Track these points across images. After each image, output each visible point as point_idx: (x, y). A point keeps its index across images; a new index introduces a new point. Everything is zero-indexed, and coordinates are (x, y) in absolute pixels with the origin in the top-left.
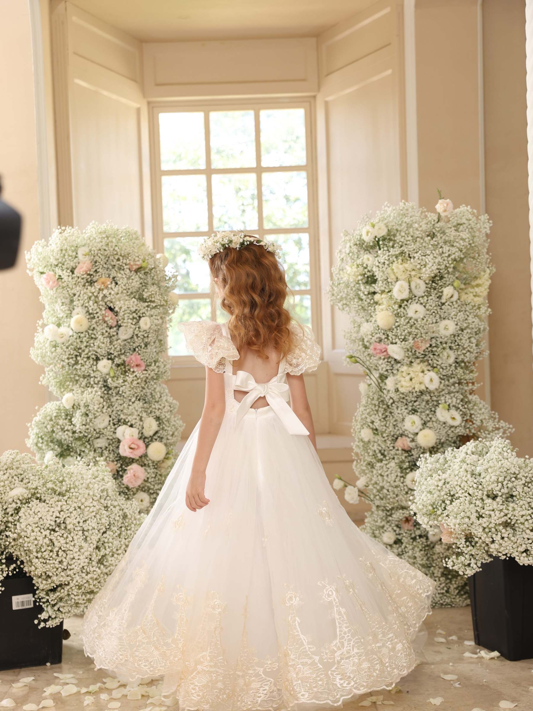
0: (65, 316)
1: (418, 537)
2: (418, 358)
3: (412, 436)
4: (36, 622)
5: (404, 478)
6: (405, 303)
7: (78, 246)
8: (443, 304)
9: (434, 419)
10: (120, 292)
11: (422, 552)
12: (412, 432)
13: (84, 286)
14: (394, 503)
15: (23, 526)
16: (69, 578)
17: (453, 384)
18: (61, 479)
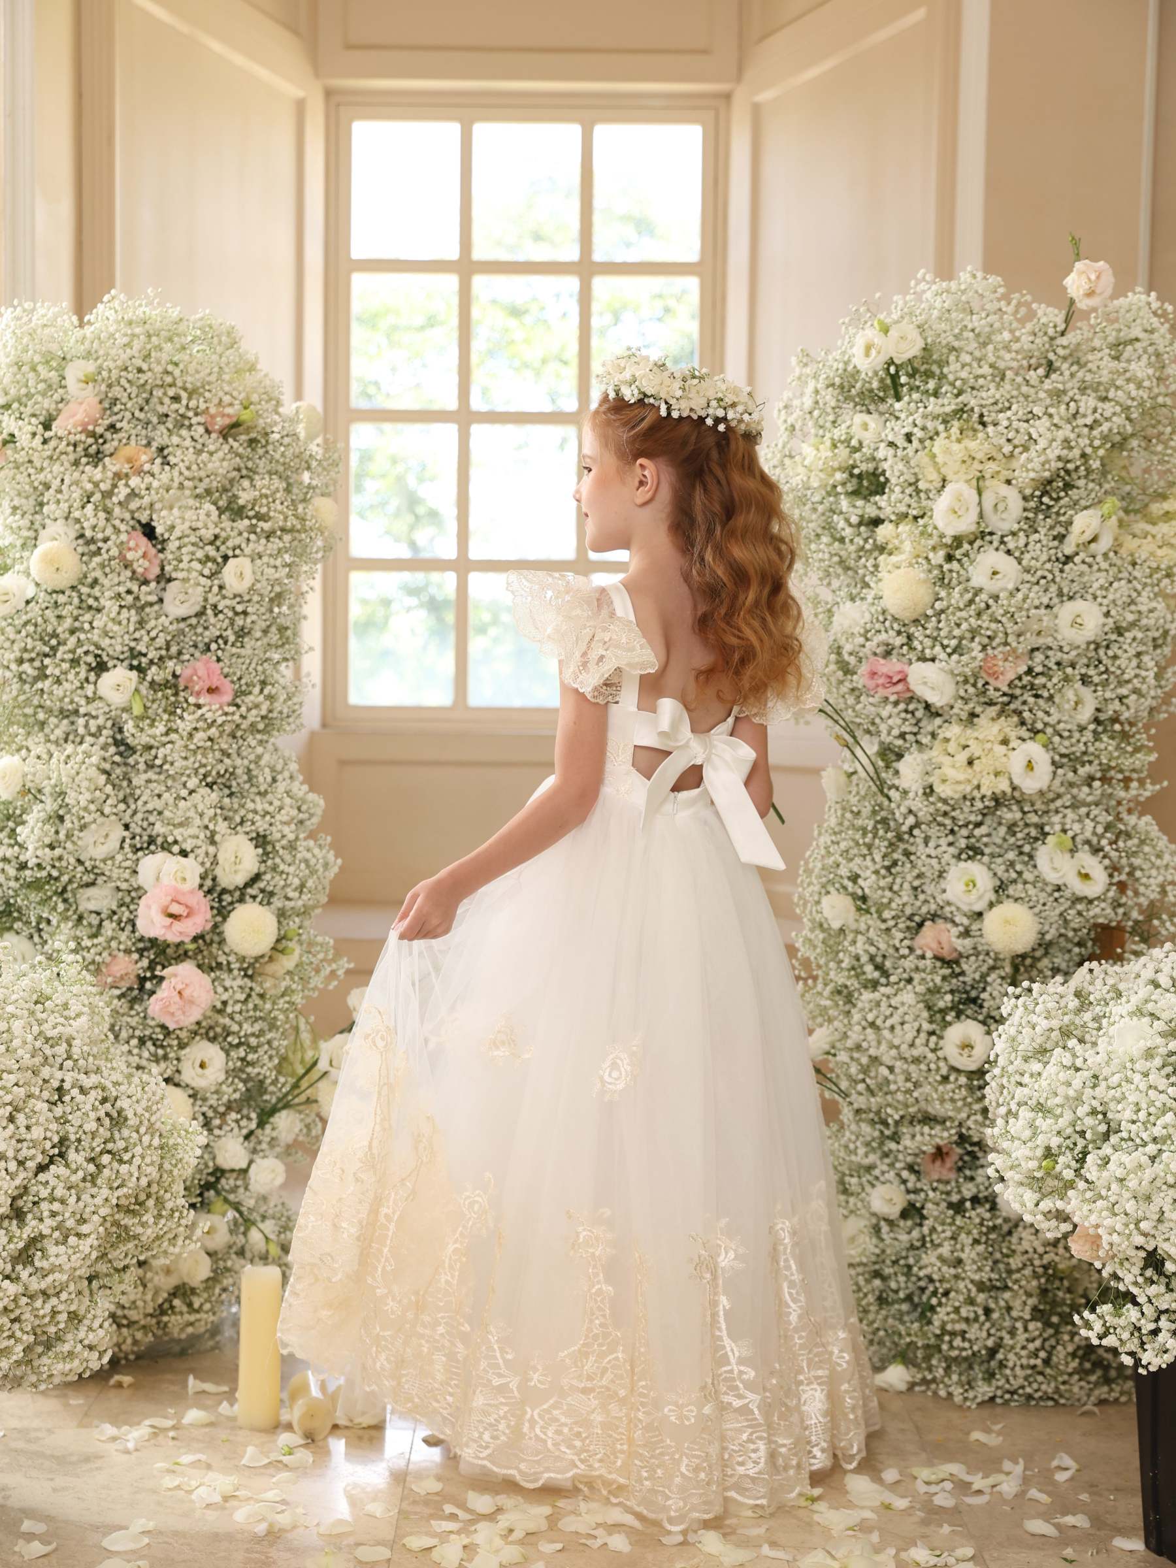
0: (19, 543)
1: (968, 1204)
2: (991, 703)
3: (966, 921)
5: (941, 1037)
6: (966, 546)
7: (68, 357)
8: (1068, 559)
9: (1028, 876)
10: (176, 485)
11: (981, 1248)
12: (965, 908)
13: (76, 463)
14: (907, 1106)
17: (1090, 779)
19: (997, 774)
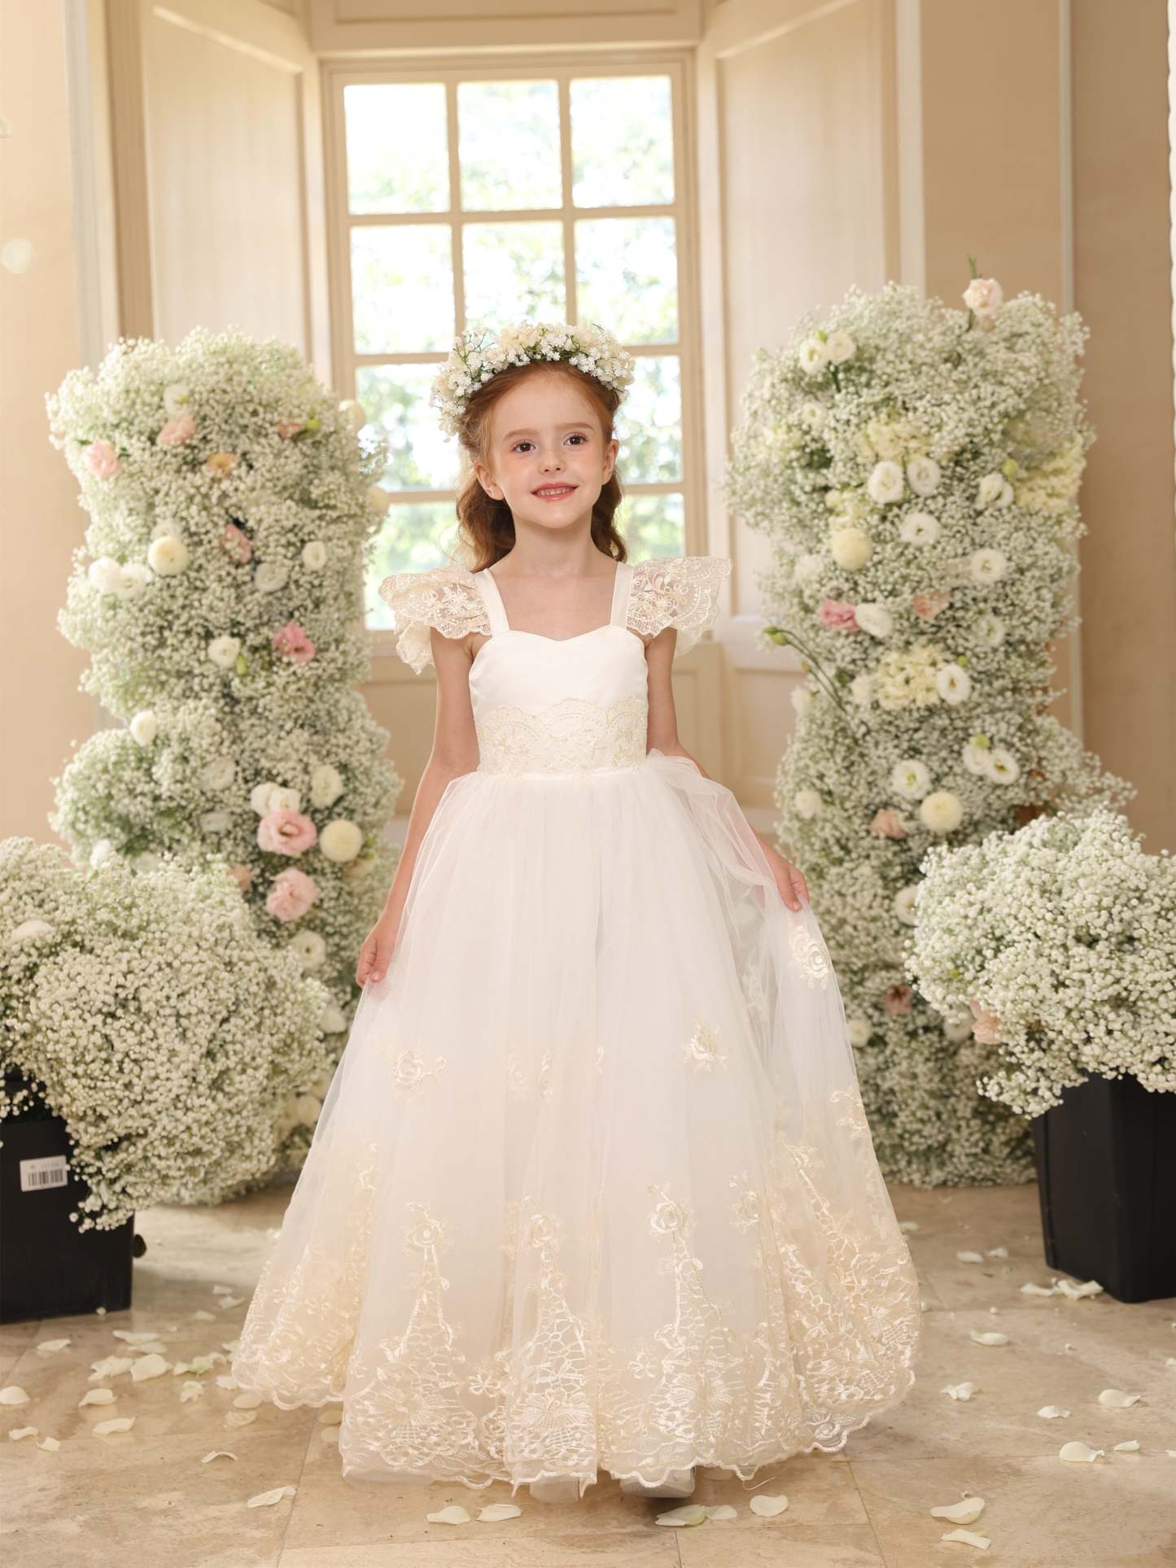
0: (136, 538)
1: (921, 1031)
2: (922, 633)
3: (909, 808)
4: (74, 1217)
5: (892, 900)
6: (896, 510)
7: (165, 382)
8: (979, 513)
9: (957, 769)
10: (258, 485)
11: (931, 1064)
12: (908, 797)
13: (178, 471)
14: (868, 956)
15: (44, 1005)
16: (146, 1122)
17: (1002, 692)
18: (128, 901)
19: (929, 690)
